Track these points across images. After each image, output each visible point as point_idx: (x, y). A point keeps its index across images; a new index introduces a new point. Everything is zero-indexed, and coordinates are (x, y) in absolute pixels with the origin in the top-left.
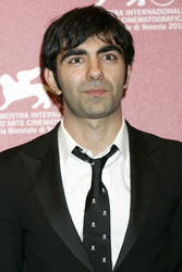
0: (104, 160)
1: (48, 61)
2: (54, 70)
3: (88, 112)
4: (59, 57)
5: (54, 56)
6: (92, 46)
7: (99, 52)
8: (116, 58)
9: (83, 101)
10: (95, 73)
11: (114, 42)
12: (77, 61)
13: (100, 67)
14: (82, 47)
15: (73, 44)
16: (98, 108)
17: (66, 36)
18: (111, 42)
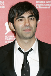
0: (28, 52)
1: (11, 20)
2: (13, 23)
3: (25, 37)
4: (15, 19)
5: (13, 18)
6: (26, 15)
7: (29, 17)
8: (34, 19)
9: (23, 33)
10: (27, 24)
11: (33, 14)
12: (21, 20)
13: (29, 22)
14: (23, 15)
15: (20, 15)
16: (28, 36)
17: (18, 12)
18: (32, 14)
